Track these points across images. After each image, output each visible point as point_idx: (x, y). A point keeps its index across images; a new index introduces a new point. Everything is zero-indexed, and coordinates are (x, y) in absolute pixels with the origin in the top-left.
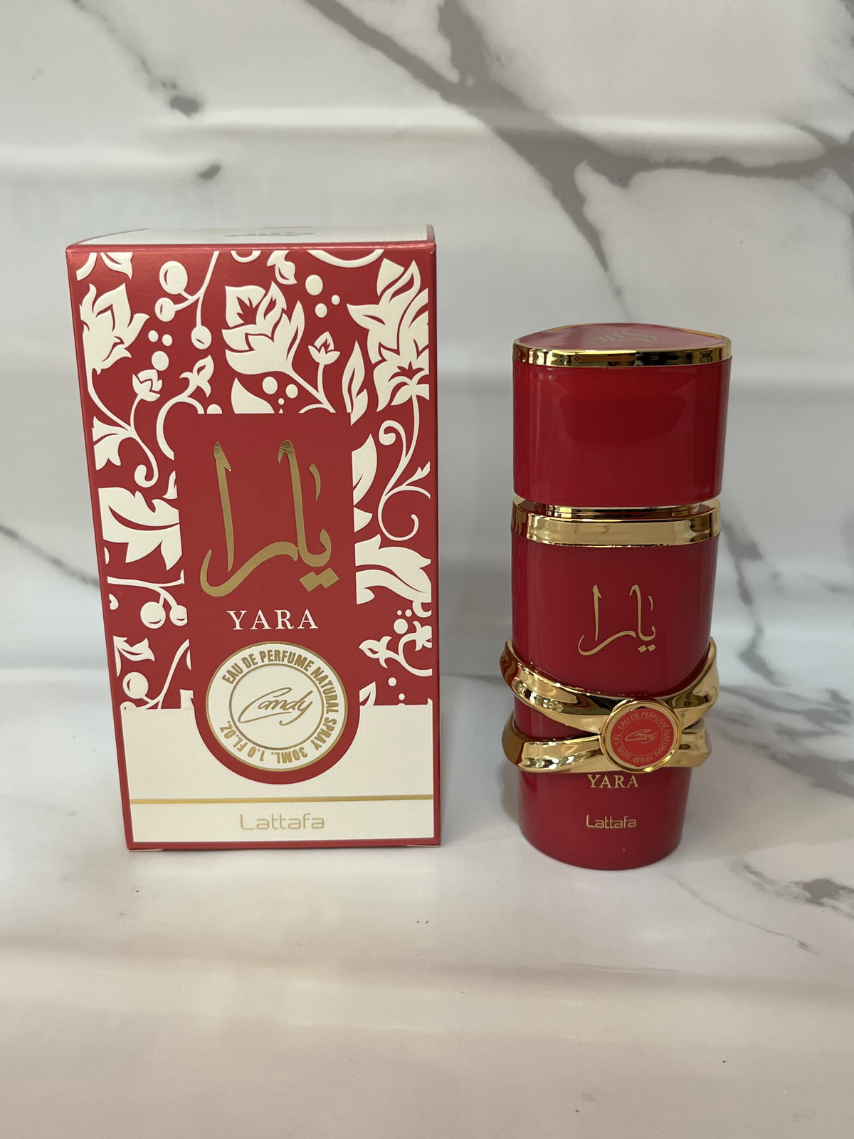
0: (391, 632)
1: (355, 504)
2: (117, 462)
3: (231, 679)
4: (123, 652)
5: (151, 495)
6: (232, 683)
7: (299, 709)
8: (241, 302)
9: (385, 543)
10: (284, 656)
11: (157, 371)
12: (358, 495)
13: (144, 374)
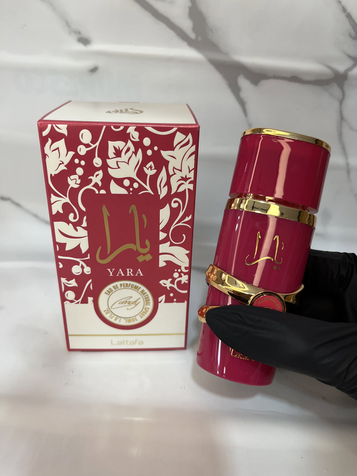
0: (172, 277)
1: (160, 230)
2: (61, 212)
3: (108, 293)
4: (64, 283)
5: (75, 225)
6: (109, 295)
7: (135, 304)
8: (115, 148)
9: (172, 245)
10: (129, 285)
11: (78, 175)
12: (161, 227)
13: (73, 177)
